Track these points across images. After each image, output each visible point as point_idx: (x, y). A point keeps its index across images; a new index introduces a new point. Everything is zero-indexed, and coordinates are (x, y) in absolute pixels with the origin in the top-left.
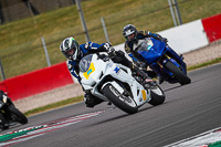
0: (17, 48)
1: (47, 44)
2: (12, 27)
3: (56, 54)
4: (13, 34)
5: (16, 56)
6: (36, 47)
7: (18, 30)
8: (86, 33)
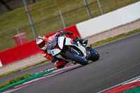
0: (44, 18)
1: (63, 15)
2: (40, 4)
3: (69, 21)
4: (41, 9)
5: (43, 23)
6: (56, 17)
7: (44, 6)
8: (87, 6)
